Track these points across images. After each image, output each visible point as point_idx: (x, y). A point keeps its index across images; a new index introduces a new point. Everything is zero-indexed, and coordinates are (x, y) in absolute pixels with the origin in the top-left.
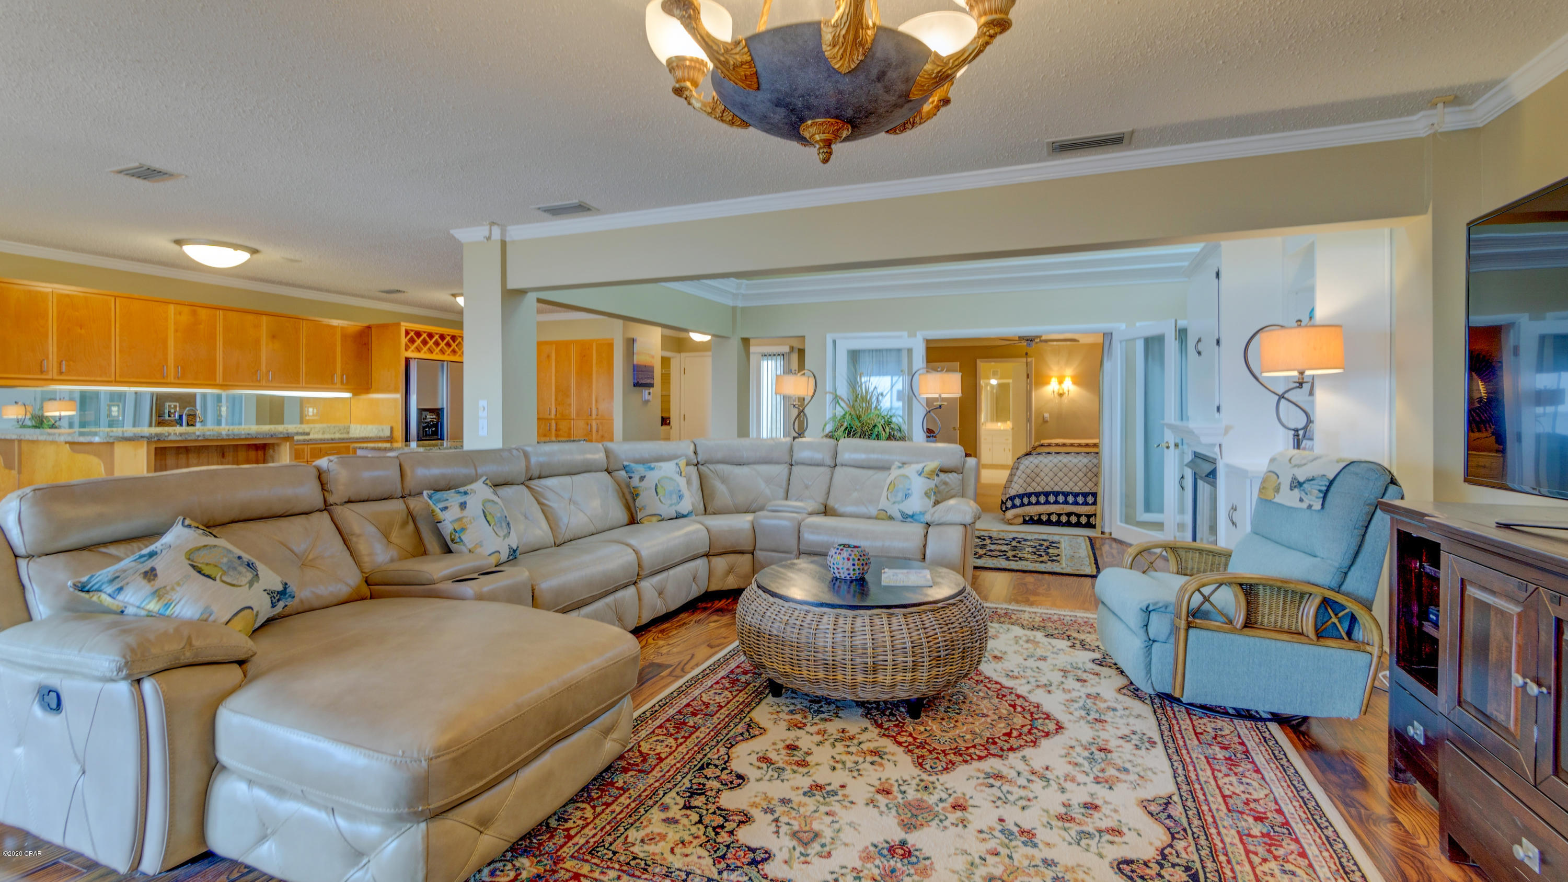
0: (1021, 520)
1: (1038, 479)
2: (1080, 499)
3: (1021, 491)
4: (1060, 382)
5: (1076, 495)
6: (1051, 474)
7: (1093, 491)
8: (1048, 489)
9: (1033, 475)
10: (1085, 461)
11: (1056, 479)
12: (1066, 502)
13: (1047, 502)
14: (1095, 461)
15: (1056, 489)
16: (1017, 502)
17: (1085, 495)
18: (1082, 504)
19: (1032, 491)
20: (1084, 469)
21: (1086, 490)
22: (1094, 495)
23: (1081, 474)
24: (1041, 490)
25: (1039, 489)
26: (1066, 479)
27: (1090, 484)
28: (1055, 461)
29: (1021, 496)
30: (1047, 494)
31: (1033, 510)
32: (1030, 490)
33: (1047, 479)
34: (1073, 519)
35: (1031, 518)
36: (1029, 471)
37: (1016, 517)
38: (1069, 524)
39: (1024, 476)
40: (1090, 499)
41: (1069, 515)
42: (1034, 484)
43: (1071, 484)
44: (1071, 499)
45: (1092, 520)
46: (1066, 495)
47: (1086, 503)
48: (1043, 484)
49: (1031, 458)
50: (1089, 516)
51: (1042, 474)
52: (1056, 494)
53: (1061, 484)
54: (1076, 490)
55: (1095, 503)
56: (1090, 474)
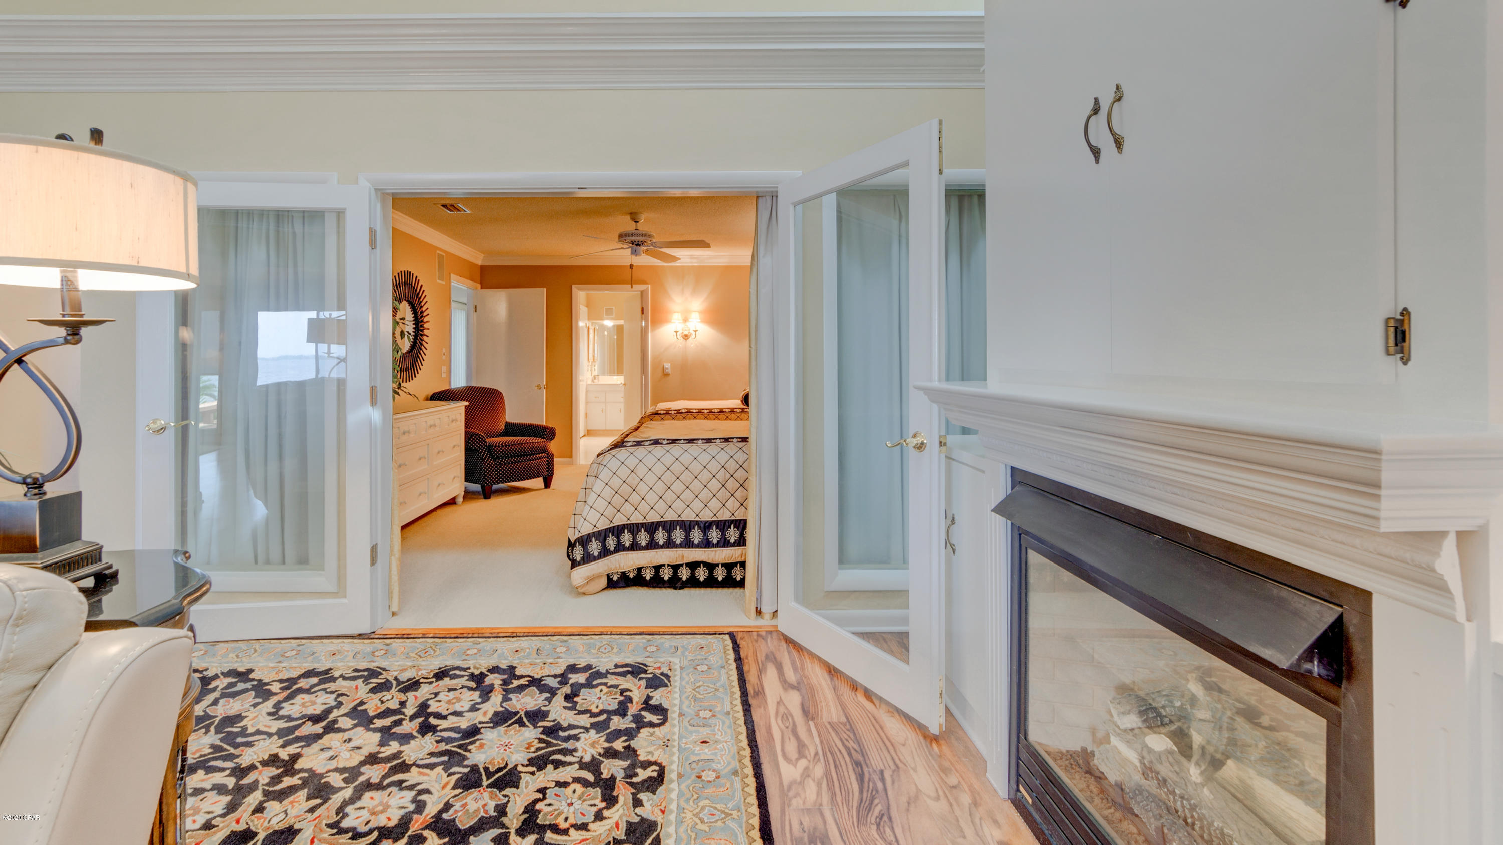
0: (604, 582)
1: (635, 498)
2: (714, 535)
3: (603, 525)
4: (686, 320)
5: (706, 527)
6: (660, 487)
7: (739, 516)
8: (653, 518)
9: (626, 489)
10: (723, 457)
11: (669, 496)
12: (688, 544)
13: (652, 545)
14: (740, 457)
15: (670, 516)
16: (594, 548)
17: (723, 526)
18: (718, 545)
19: (624, 521)
20: (721, 475)
21: (725, 516)
22: (741, 525)
23: (715, 485)
24: (640, 520)
25: (637, 519)
26: (688, 496)
27: (732, 504)
28: (668, 460)
29: (602, 536)
30: (651, 528)
31: (627, 562)
32: (619, 520)
33: (652, 498)
34: (702, 574)
35: (624, 575)
36: (616, 482)
37: (591, 579)
38: (693, 582)
39: (608, 493)
40: (733, 534)
41: (693, 566)
42: (628, 508)
43: (697, 505)
44: (696, 536)
45: (737, 574)
46: (687, 526)
47: (725, 543)
48: (644, 507)
49: (622, 453)
50: (729, 567)
51: (643, 488)
52: (669, 526)
53: (679, 505)
54: (707, 516)
55: (742, 542)
56: (732, 485)
